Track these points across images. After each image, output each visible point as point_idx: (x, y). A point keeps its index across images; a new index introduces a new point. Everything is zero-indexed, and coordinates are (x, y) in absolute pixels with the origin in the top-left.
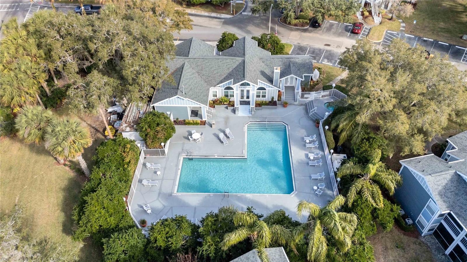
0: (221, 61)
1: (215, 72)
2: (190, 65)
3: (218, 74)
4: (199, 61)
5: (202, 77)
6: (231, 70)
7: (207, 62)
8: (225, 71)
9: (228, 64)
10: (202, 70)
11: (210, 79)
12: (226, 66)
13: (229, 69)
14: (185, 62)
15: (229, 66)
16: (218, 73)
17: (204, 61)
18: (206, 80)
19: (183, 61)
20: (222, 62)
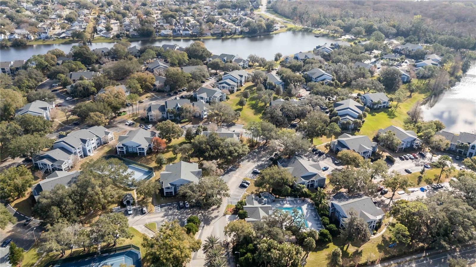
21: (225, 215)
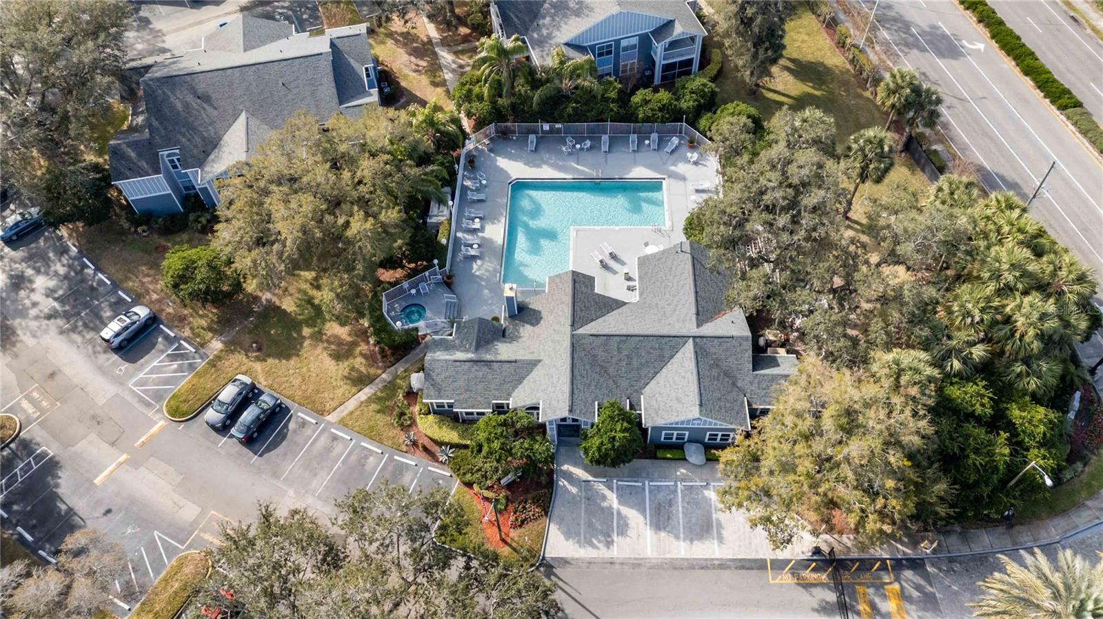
10: (660, 319)
14: (698, 327)
19: (703, 330)
21: (546, 567)
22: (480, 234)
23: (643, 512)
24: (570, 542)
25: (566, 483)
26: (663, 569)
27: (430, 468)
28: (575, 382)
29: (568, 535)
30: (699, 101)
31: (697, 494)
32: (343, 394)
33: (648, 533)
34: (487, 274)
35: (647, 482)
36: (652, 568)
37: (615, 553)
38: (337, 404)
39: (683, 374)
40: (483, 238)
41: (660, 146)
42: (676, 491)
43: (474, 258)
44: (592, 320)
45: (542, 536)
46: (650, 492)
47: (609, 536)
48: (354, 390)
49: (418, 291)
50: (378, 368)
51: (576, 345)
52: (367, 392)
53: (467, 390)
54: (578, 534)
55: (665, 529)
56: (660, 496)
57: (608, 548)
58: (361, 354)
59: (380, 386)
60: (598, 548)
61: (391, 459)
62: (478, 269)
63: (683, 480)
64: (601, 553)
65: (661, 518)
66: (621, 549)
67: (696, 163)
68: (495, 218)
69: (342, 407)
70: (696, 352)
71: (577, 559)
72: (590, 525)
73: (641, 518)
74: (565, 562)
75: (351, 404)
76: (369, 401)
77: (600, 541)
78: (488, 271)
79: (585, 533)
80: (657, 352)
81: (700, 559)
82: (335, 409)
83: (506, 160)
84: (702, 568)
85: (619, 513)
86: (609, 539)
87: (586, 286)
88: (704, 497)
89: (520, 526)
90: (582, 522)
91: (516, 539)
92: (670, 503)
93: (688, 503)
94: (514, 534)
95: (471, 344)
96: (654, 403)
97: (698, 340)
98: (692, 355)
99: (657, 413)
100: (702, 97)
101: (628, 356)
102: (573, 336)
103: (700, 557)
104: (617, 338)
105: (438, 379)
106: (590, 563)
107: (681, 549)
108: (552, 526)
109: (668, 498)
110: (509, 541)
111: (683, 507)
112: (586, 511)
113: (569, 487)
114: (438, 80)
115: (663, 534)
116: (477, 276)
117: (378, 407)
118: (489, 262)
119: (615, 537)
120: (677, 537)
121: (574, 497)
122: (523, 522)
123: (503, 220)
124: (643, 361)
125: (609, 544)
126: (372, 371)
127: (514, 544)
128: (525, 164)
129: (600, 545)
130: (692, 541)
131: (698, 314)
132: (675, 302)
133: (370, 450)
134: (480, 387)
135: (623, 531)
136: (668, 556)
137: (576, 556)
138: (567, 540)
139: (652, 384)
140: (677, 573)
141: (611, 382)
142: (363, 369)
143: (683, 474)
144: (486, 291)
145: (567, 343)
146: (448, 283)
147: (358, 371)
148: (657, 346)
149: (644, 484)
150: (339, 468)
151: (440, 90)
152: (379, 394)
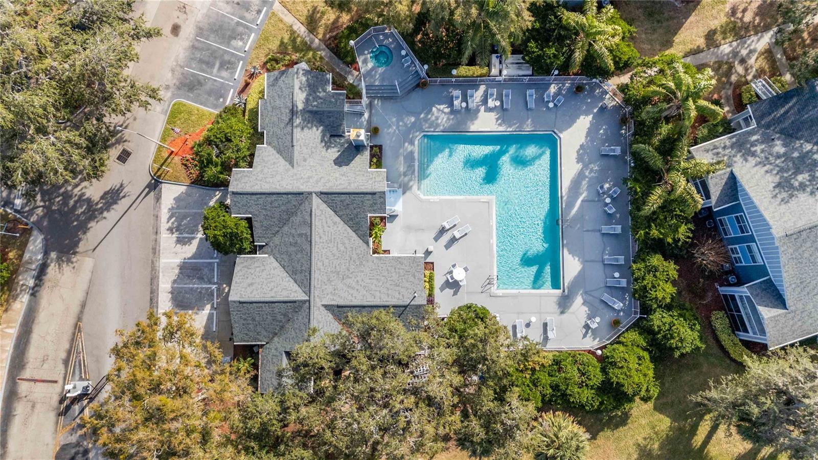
0: (320, 238)
1: (342, 249)
2: (328, 294)
3: (346, 241)
4: (320, 278)
5: (351, 271)
6: (337, 219)
7: (321, 264)
8: (339, 229)
9: (325, 224)
10: (338, 273)
11: (355, 256)
12: (329, 227)
13: (335, 223)
14: (323, 305)
15: (330, 222)
16: (344, 244)
17: (320, 269)
18: (358, 263)
19: (319, 309)
20: (322, 235)
21: (155, 185)
22: (483, 108)
23: (193, 257)
24: (172, 202)
25: (218, 197)
26: (152, 270)
27: (232, 90)
28: (264, 196)
29: (177, 199)
30: (659, 332)
31: (207, 300)
32: (298, 11)
33: (178, 261)
34: (433, 118)
35: (217, 260)
36: (153, 262)
37: (164, 236)
38: (289, 7)
39: (275, 290)
40: (478, 111)
41: (612, 289)
42: (210, 283)
43: (451, 105)
44: (335, 212)
45: (176, 181)
46: (210, 263)
47: (176, 231)
48: (303, 19)
49: (404, 57)
50: (324, 35)
51: (302, 197)
52: (301, 29)
53: (273, 108)
54: (178, 207)
55: (181, 273)
56: (206, 270)
57: (168, 230)
58: (339, 17)
59: (307, 39)
60: (168, 222)
61: (239, 59)
62: (439, 110)
63: (218, 290)
64: (164, 225)
65: (188, 270)
66: (167, 240)
67: (587, 327)
68: (504, 121)
69: (286, 12)
70: (294, 302)
71: (160, 208)
72: (185, 217)
73: (190, 255)
74: (158, 198)
75: (289, 19)
76: (293, 32)
77: (173, 223)
78: (437, 118)
79: (179, 213)
80: (299, 268)
81: (158, 298)
82: (285, 7)
83: (588, 125)
84: (151, 300)
85: (194, 238)
86: (174, 230)
87: (371, 206)
88: (205, 305)
89: (183, 164)
90: (188, 211)
91: (173, 161)
92: (201, 279)
93: (200, 292)
94: (177, 159)
95: (316, 106)
96: (256, 264)
97: (307, 304)
98: (292, 298)
99: (245, 267)
100: (664, 337)
101: (296, 243)
102: (310, 193)
103: (159, 299)
104: (309, 234)
105: (280, 82)
106: (157, 217)
107: (165, 285)
108: (185, 187)
109: (205, 277)
110: (172, 156)
111: (197, 288)
112: (196, 213)
113: (214, 200)
114: (718, 37)
115: (177, 271)
116: (431, 110)
117: (286, 41)
118: (448, 119)
119: (175, 235)
120: (175, 282)
121: (207, 204)
122: (186, 165)
123: (501, 129)
124: (293, 256)
125: (171, 230)
126: (321, 31)
127: (169, 160)
128: (582, 146)
129: (170, 224)
130: (172, 293)
131: (338, 307)
132: (359, 287)
133: (247, 42)
134: (275, 119)
135: (180, 241)
136: (161, 275)
137: (163, 207)
138: (174, 199)
139: (276, 264)
140: (149, 280)
141: (277, 229)
142: (323, 22)
143: (224, 289)
144: (413, 119)
145: (303, 188)
146: (421, 85)
147: (321, 17)
148: (303, 268)
149: (216, 258)
150: (232, 20)
151: (701, 42)
152: (299, 39)
